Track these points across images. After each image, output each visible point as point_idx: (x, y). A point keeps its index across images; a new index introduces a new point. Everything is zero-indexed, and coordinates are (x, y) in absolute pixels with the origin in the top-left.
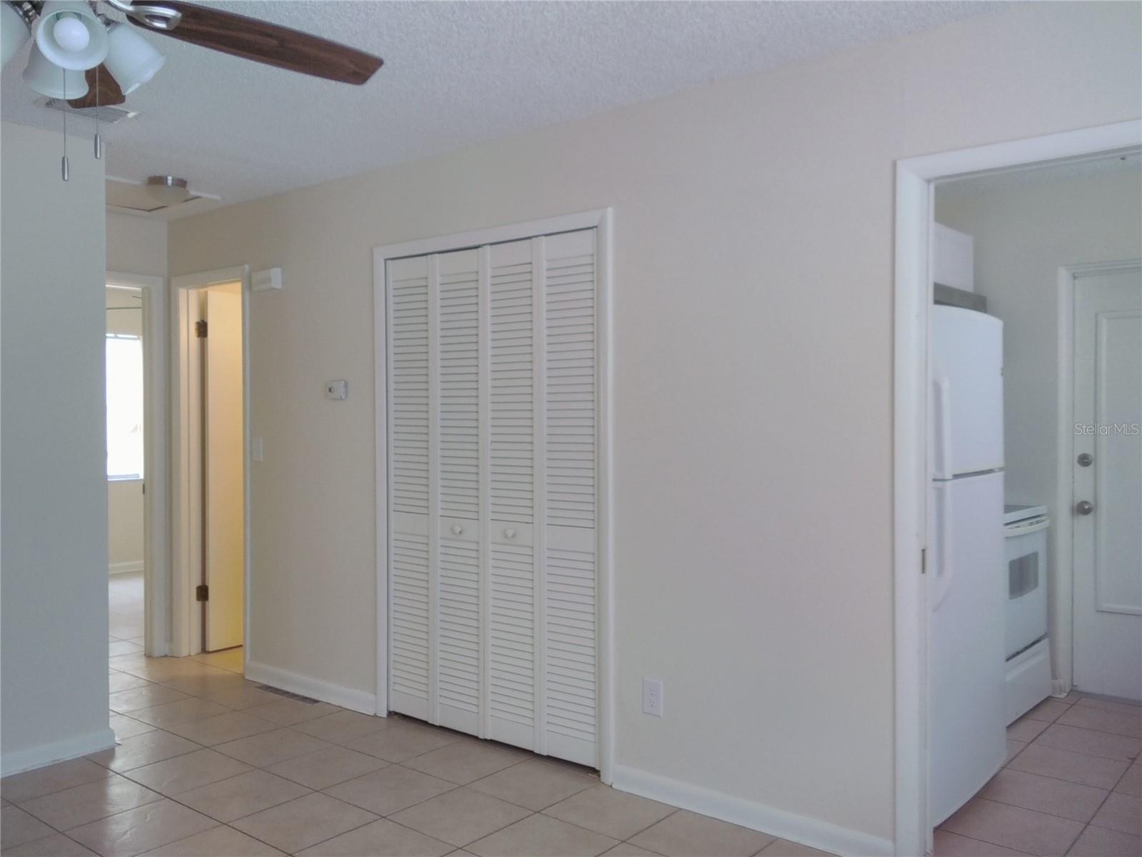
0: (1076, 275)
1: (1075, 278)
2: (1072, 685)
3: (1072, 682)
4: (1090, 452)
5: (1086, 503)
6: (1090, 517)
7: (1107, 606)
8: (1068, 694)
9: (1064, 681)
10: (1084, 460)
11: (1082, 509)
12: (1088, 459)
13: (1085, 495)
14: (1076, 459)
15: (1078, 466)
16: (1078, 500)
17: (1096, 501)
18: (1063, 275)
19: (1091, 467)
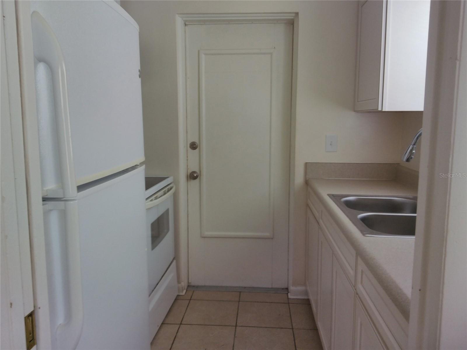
0: (187, 23)
1: (186, 25)
2: (188, 283)
3: (188, 281)
4: (196, 140)
5: (194, 172)
6: (197, 180)
7: (208, 233)
8: (187, 290)
9: (184, 284)
10: (193, 146)
11: (193, 176)
12: (195, 145)
13: (194, 168)
14: (189, 146)
15: (190, 150)
16: (190, 171)
17: (200, 171)
18: (179, 21)
19: (197, 150)
